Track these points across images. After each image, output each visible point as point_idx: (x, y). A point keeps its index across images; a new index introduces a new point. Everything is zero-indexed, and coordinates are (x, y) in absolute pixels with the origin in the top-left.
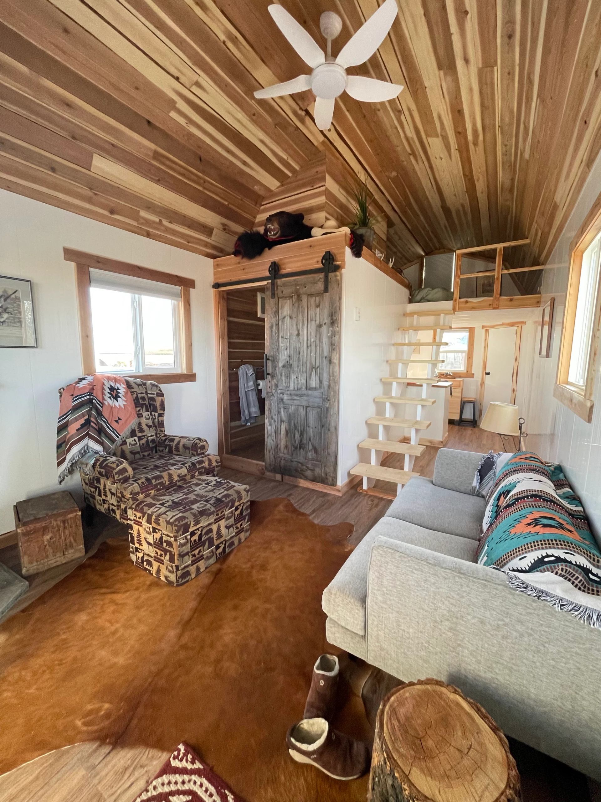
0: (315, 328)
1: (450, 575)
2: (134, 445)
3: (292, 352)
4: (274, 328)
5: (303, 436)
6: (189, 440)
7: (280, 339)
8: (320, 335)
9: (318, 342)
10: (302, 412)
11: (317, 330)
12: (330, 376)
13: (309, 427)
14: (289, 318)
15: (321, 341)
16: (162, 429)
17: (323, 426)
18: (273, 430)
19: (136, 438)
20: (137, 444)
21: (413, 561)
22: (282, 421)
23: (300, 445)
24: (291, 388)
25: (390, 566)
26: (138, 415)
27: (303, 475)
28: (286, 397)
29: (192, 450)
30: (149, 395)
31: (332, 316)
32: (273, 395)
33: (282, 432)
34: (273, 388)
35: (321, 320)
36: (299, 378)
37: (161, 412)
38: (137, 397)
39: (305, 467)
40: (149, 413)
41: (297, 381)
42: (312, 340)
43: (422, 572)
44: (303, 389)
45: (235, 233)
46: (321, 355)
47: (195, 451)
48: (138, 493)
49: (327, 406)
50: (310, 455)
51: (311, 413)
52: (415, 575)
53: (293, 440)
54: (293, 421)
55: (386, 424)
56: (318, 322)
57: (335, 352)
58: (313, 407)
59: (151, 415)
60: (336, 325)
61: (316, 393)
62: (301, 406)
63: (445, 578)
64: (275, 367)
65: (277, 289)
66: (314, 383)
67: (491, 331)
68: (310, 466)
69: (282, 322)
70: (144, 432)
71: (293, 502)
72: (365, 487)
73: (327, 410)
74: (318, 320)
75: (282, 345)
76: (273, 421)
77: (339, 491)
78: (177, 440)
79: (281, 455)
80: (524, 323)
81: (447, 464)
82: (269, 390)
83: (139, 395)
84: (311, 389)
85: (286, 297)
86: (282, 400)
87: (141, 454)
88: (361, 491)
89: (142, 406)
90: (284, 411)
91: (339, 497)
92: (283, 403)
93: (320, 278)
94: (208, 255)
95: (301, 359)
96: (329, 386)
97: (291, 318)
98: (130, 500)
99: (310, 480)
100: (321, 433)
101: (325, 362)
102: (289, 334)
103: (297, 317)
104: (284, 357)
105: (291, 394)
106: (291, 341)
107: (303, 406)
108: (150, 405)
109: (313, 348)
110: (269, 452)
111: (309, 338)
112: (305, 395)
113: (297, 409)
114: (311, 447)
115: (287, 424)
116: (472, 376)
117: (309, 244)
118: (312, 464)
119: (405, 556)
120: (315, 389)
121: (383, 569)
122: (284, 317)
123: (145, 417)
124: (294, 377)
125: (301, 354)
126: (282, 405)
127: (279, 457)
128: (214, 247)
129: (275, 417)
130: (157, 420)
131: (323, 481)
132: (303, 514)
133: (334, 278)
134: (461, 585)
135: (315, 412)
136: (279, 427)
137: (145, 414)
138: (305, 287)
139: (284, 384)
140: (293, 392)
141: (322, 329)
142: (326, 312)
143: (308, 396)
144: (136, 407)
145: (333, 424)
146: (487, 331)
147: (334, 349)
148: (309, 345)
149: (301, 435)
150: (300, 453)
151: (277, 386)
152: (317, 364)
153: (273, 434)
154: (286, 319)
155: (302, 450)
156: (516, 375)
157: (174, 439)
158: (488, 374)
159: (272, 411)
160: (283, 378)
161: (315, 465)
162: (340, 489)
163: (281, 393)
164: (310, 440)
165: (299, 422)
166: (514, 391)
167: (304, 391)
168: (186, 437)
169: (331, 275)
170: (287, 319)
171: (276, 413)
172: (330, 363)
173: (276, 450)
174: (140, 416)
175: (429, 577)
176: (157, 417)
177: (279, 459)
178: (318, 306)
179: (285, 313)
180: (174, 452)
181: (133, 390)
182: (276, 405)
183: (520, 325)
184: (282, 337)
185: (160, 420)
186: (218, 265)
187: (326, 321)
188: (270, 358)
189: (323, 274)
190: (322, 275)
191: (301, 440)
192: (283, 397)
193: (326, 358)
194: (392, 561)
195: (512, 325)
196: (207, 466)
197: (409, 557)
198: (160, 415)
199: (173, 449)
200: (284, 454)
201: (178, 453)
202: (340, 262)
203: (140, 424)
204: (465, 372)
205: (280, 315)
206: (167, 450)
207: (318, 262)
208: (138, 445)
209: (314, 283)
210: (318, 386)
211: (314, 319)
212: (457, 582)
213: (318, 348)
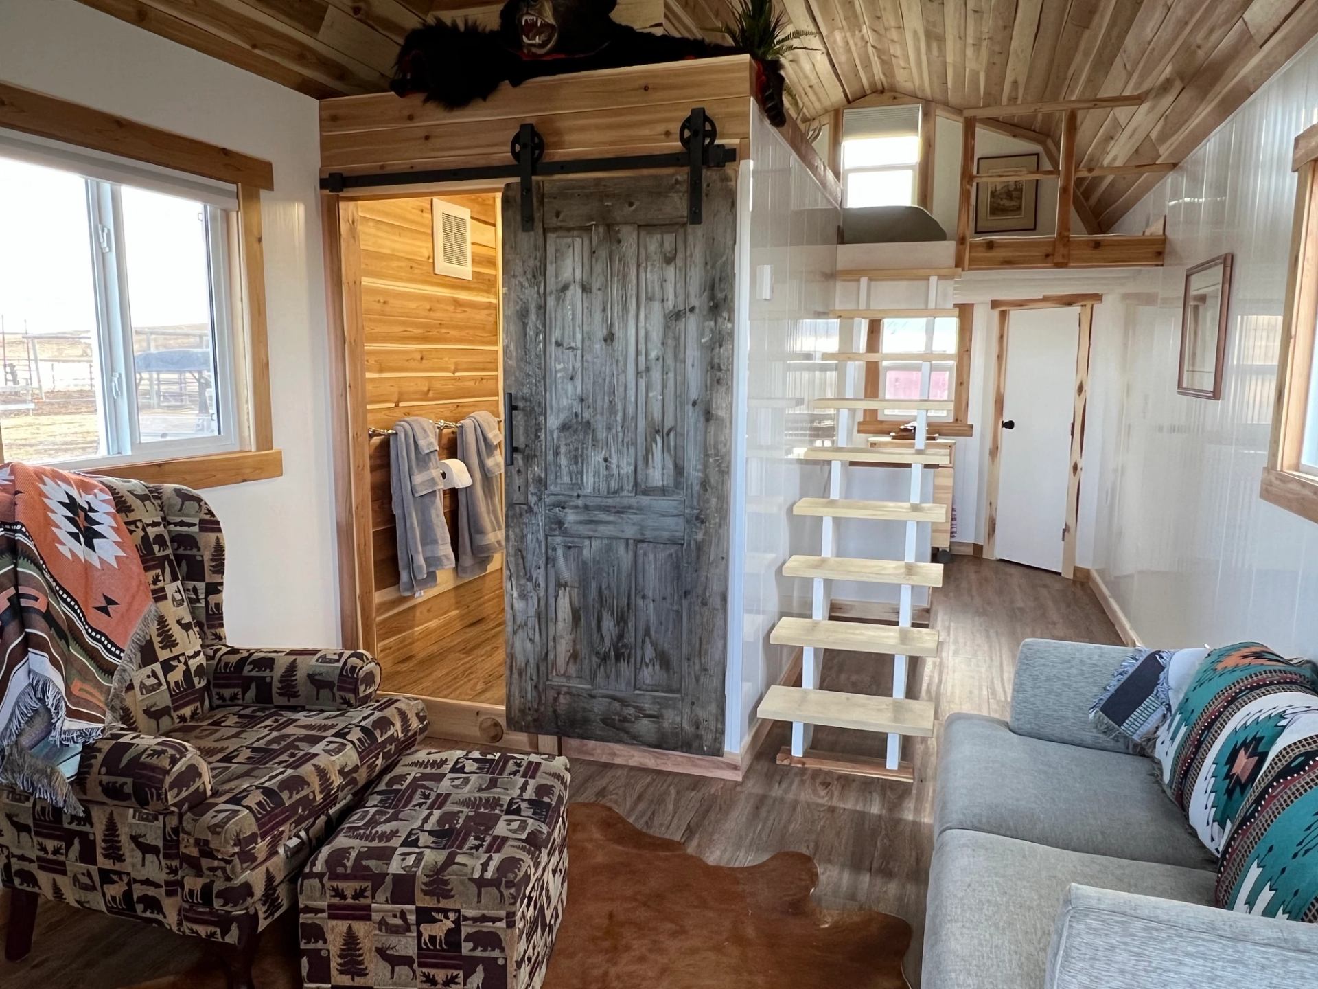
0: (661, 319)
1: (1275, 959)
2: (153, 688)
3: (590, 387)
4: (533, 317)
5: (626, 623)
6: (324, 659)
7: (552, 348)
8: (677, 339)
9: (670, 361)
10: (624, 557)
11: (666, 327)
12: (707, 455)
13: (644, 597)
14: (579, 291)
15: (678, 357)
16: (218, 631)
17: (686, 593)
18: (532, 612)
19: (157, 667)
20: (160, 684)
21: (1180, 936)
22: (560, 585)
23: (616, 649)
24: (589, 489)
25: (1121, 956)
26: (154, 592)
27: (627, 732)
28: (571, 517)
29: (340, 689)
30: (172, 527)
31: (712, 288)
32: (530, 510)
33: (561, 616)
34: (532, 489)
35: (681, 299)
36: (614, 461)
37: (216, 579)
38: (145, 538)
39: (632, 711)
40: (179, 583)
41: (607, 468)
42: (653, 355)
43: (1206, 959)
44: (625, 493)
45: (389, 25)
46: (680, 398)
47: (350, 691)
48: (253, 838)
49: (700, 537)
50: (648, 675)
51: (651, 557)
52: (1187, 970)
53: (595, 636)
54: (593, 585)
55: (830, 576)
56: (670, 304)
57: (722, 390)
58: (656, 542)
59: (186, 590)
60: (725, 315)
61: (663, 503)
62: (617, 538)
63: (1263, 967)
64: (538, 430)
65: (541, 203)
66: (657, 475)
67: (1014, 315)
68: (648, 707)
69: (558, 299)
70: (175, 644)
71: (620, 811)
72: (797, 750)
73: (699, 547)
74: (671, 297)
75: (559, 367)
76: (529, 585)
77: (735, 768)
78: (282, 663)
79: (557, 681)
80: (1098, 297)
81: (1048, 679)
82: (518, 497)
83: (149, 529)
84: (647, 491)
85: (569, 230)
86: (560, 523)
87: (175, 715)
88: (786, 762)
89: (160, 563)
90: (565, 556)
91: (736, 784)
92: (565, 533)
93: (677, 182)
94: (306, 87)
95: (619, 407)
96: (704, 484)
97: (586, 289)
98: (236, 860)
99: (650, 745)
100: (679, 614)
101: (692, 416)
102: (579, 336)
103: (605, 287)
104: (565, 402)
105: (586, 507)
106: (588, 357)
107: (627, 540)
108: (179, 558)
109: (656, 375)
110: (520, 674)
111: (642, 347)
112: (630, 507)
113: (609, 548)
114: (649, 653)
115: (575, 592)
116: (968, 431)
117: (642, 82)
118: (655, 700)
119: (1162, 927)
120: (663, 491)
121: (1100, 965)
122: (565, 288)
123: (174, 599)
124: (596, 458)
125: (620, 392)
126: (559, 539)
127: (552, 687)
128: (324, 63)
129: (539, 574)
130: (203, 604)
131: (688, 744)
132: (668, 845)
133: (719, 184)
134: (1303, 978)
135: (662, 554)
136: (552, 601)
137: (171, 588)
138: (631, 204)
139: (566, 479)
140: (591, 502)
141: (681, 324)
142: (696, 276)
143: (641, 510)
144: (147, 569)
145: (715, 587)
146: (1004, 314)
147: (718, 382)
148: (642, 367)
149: (621, 619)
150: (618, 675)
151: (541, 483)
152: (669, 423)
153: (532, 622)
154: (569, 293)
155: (623, 665)
156: (1079, 429)
157: (272, 660)
158: (1010, 425)
159: (529, 557)
160: (563, 461)
161: (663, 704)
162: (739, 761)
163: (555, 505)
164: (647, 632)
165: (613, 585)
166: (1075, 468)
167: (628, 498)
168: (313, 653)
169: (708, 175)
170: (575, 293)
171: (542, 563)
172: (708, 420)
173: (543, 668)
174: (159, 595)
175: (1223, 968)
176: (202, 596)
177: (552, 694)
178: (669, 260)
179: (566, 275)
180: (278, 700)
181: (132, 517)
182: (542, 538)
183: (1089, 304)
184: (558, 344)
185: (212, 604)
186: (334, 118)
187: (694, 301)
188: (521, 404)
189: (687, 169)
190: (682, 174)
191: (621, 636)
192: (562, 515)
193: (694, 404)
194: (1125, 944)
195: (1069, 301)
196: (401, 735)
197: (1171, 927)
198: (214, 589)
199: (274, 690)
200: (569, 678)
201: (293, 702)
202: (737, 141)
203: (162, 621)
204: (951, 420)
205: (551, 281)
206: (251, 694)
207: (667, 134)
208: (165, 687)
209: (659, 194)
210: (670, 482)
211: (658, 295)
212: (1293, 972)
213: (671, 375)
